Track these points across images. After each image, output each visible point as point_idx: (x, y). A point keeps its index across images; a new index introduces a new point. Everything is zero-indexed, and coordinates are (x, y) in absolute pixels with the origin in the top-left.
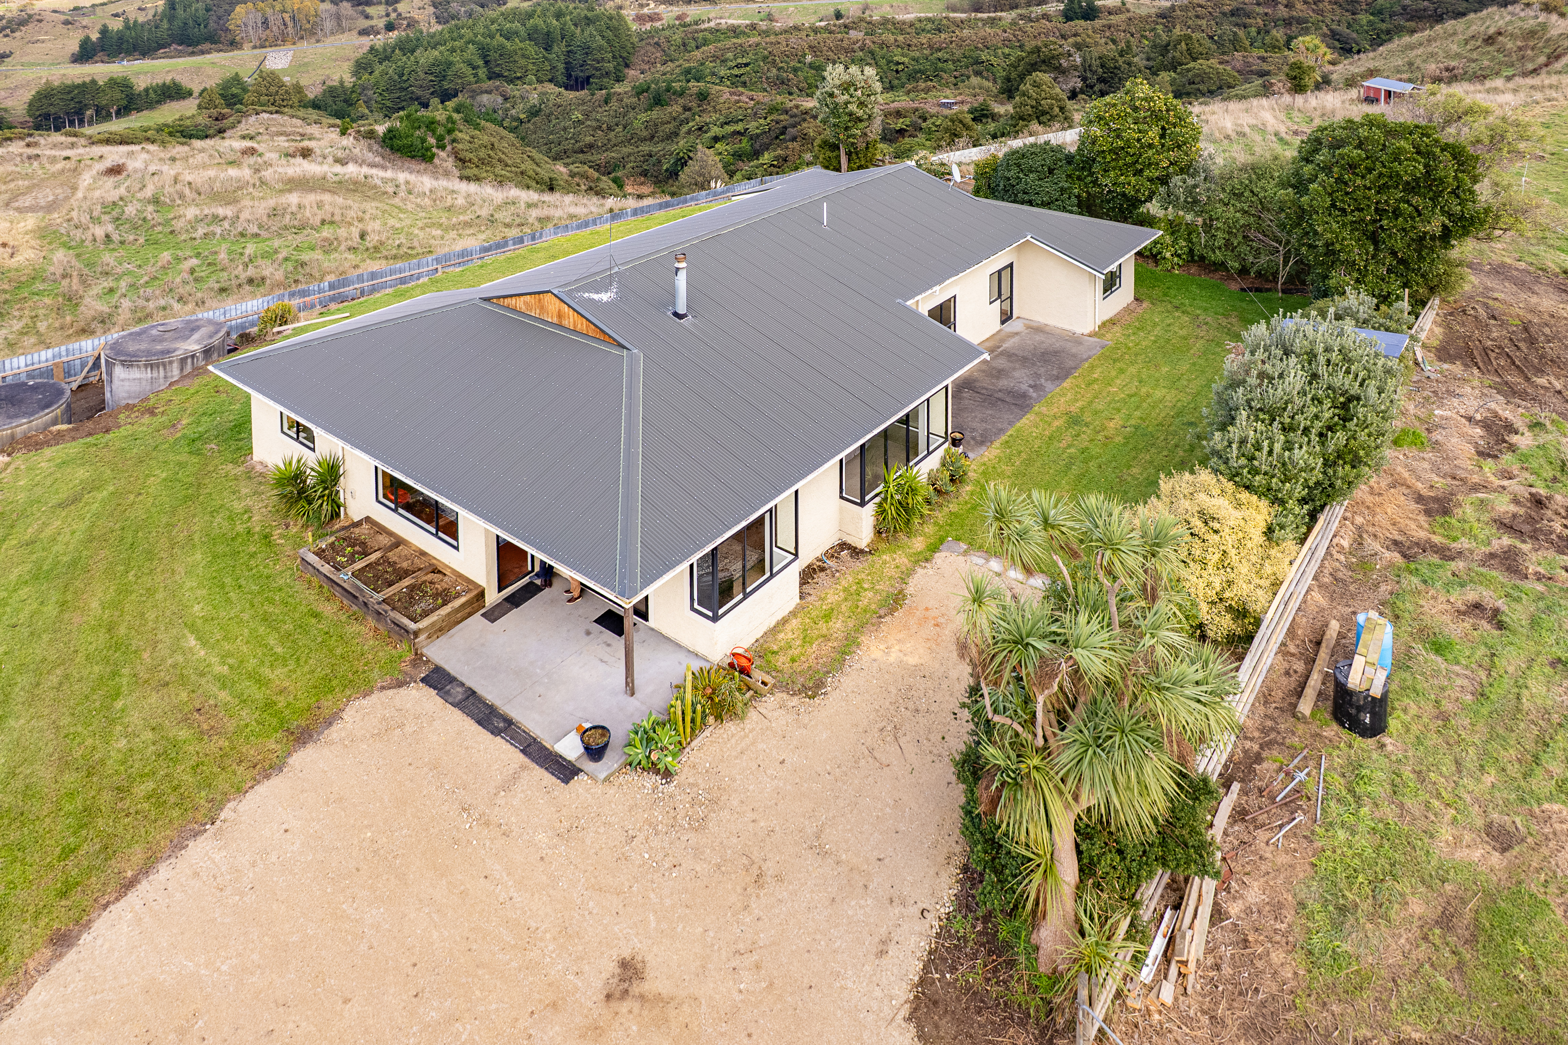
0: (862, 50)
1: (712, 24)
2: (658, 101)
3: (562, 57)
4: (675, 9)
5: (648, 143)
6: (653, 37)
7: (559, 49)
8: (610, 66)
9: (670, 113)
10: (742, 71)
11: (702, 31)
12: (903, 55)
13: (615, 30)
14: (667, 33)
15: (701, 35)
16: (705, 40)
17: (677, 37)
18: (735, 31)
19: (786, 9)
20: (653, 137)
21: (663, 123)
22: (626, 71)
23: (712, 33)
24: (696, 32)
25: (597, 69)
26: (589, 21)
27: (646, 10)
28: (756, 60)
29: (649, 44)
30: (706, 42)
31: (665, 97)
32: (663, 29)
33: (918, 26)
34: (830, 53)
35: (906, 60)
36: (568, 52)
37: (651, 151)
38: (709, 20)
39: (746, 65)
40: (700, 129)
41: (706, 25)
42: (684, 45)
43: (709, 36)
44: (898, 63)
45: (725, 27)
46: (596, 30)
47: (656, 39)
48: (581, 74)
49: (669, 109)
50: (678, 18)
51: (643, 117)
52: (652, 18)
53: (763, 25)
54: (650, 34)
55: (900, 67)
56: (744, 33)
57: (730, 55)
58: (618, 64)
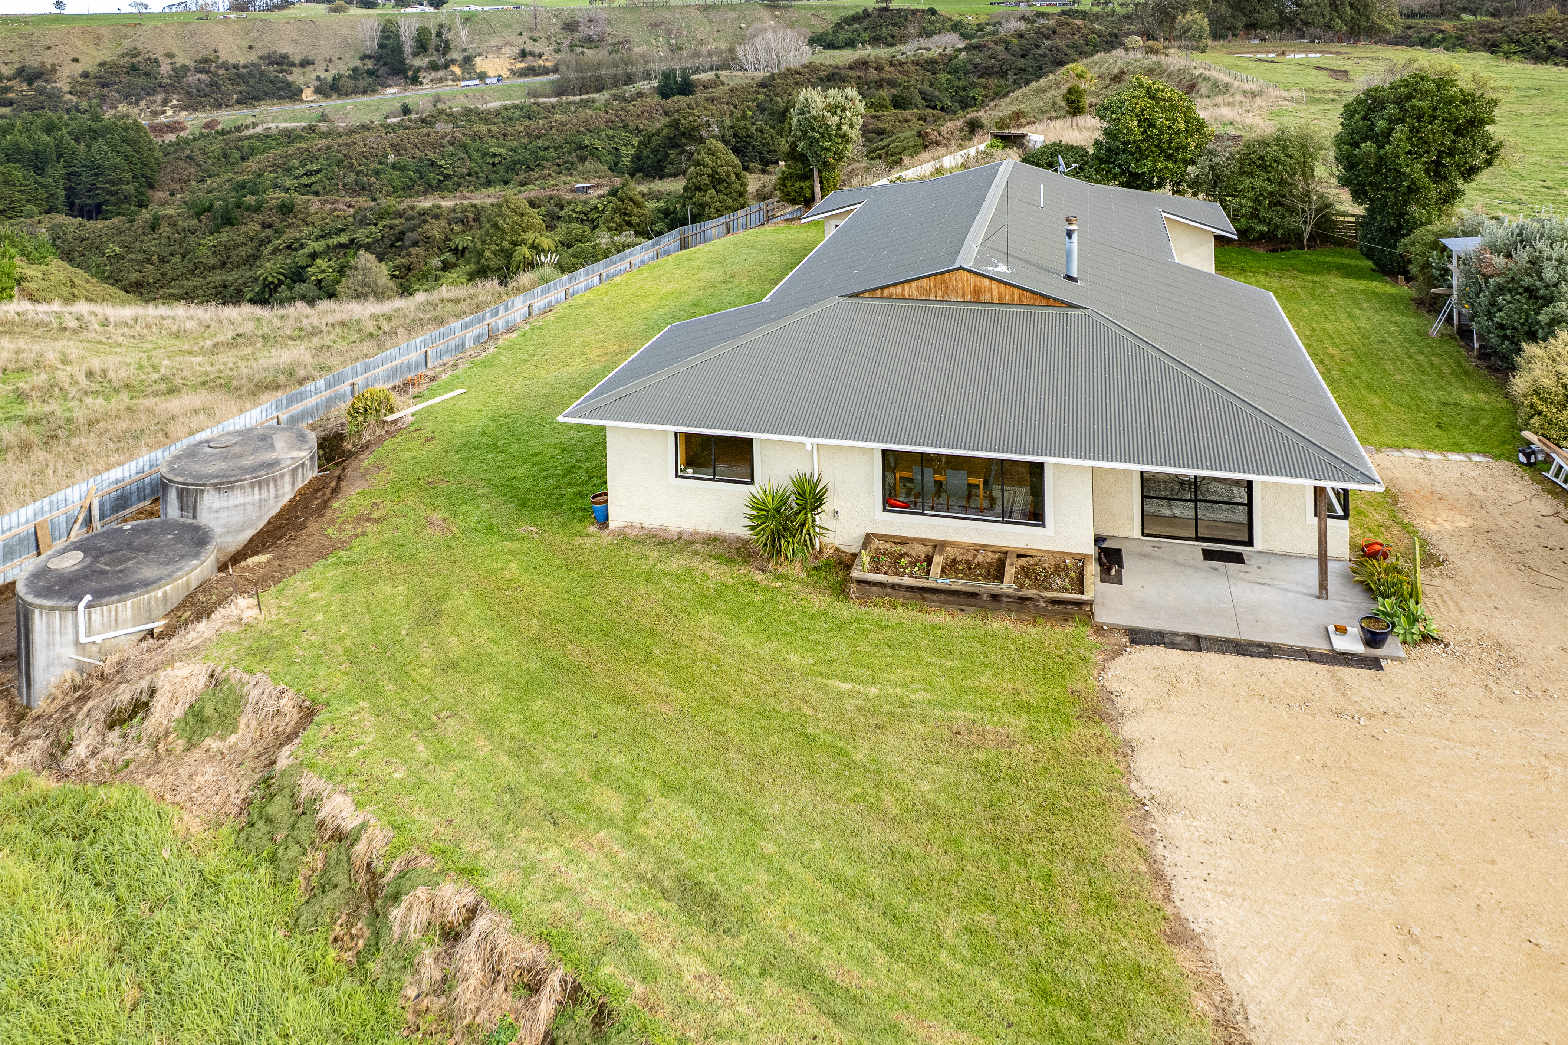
0: (452, 144)
1: (259, 129)
2: (227, 220)
3: (61, 182)
4: (201, 115)
5: (218, 272)
6: (183, 150)
7: (56, 172)
8: (130, 189)
9: (246, 233)
10: (313, 179)
11: (247, 138)
12: (499, 146)
13: (133, 143)
14: (202, 143)
15: (246, 143)
16: (252, 149)
17: (216, 147)
18: (289, 136)
19: (343, 107)
20: (224, 264)
21: (236, 246)
22: (150, 193)
23: (260, 140)
24: (240, 139)
25: (111, 193)
26: (95, 135)
27: (162, 119)
28: (329, 166)
29: (179, 158)
30: (253, 151)
31: (237, 213)
32: (195, 139)
33: (504, 114)
34: (416, 151)
35: (503, 151)
36: (68, 174)
37: (224, 280)
38: (254, 125)
39: (318, 172)
40: (289, 247)
41: (251, 131)
42: (225, 156)
43: (258, 144)
44: (495, 155)
45: (276, 131)
46: (107, 144)
47: (188, 152)
48: (89, 201)
49: (243, 228)
50: (207, 126)
51: (209, 241)
52: (171, 128)
53: (323, 127)
54: (179, 145)
55: (497, 160)
56: (301, 137)
57: (295, 162)
58: (141, 186)
